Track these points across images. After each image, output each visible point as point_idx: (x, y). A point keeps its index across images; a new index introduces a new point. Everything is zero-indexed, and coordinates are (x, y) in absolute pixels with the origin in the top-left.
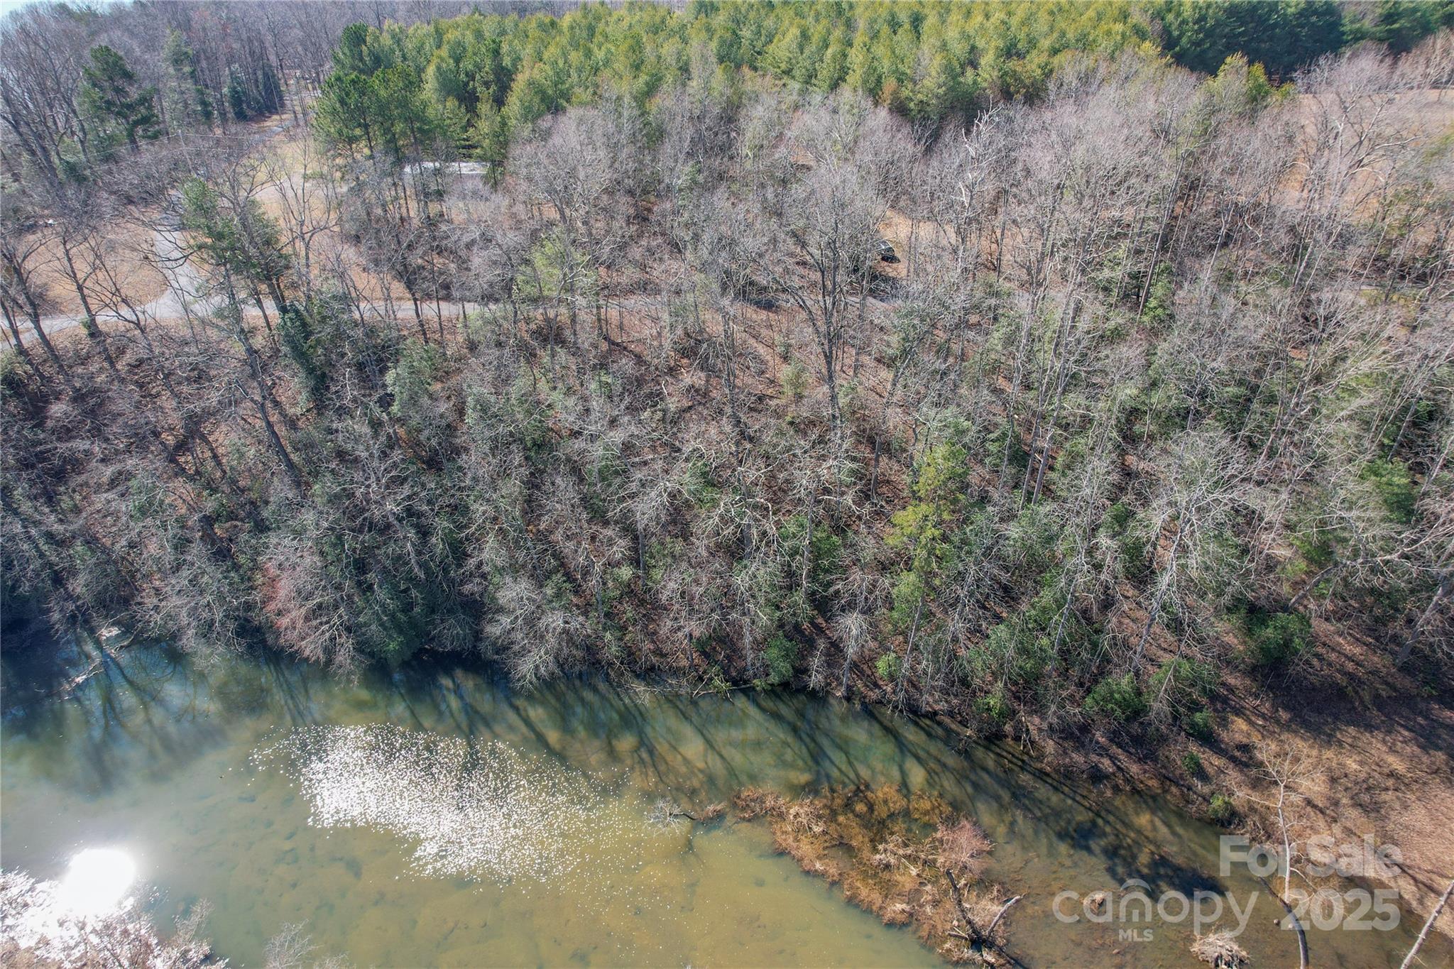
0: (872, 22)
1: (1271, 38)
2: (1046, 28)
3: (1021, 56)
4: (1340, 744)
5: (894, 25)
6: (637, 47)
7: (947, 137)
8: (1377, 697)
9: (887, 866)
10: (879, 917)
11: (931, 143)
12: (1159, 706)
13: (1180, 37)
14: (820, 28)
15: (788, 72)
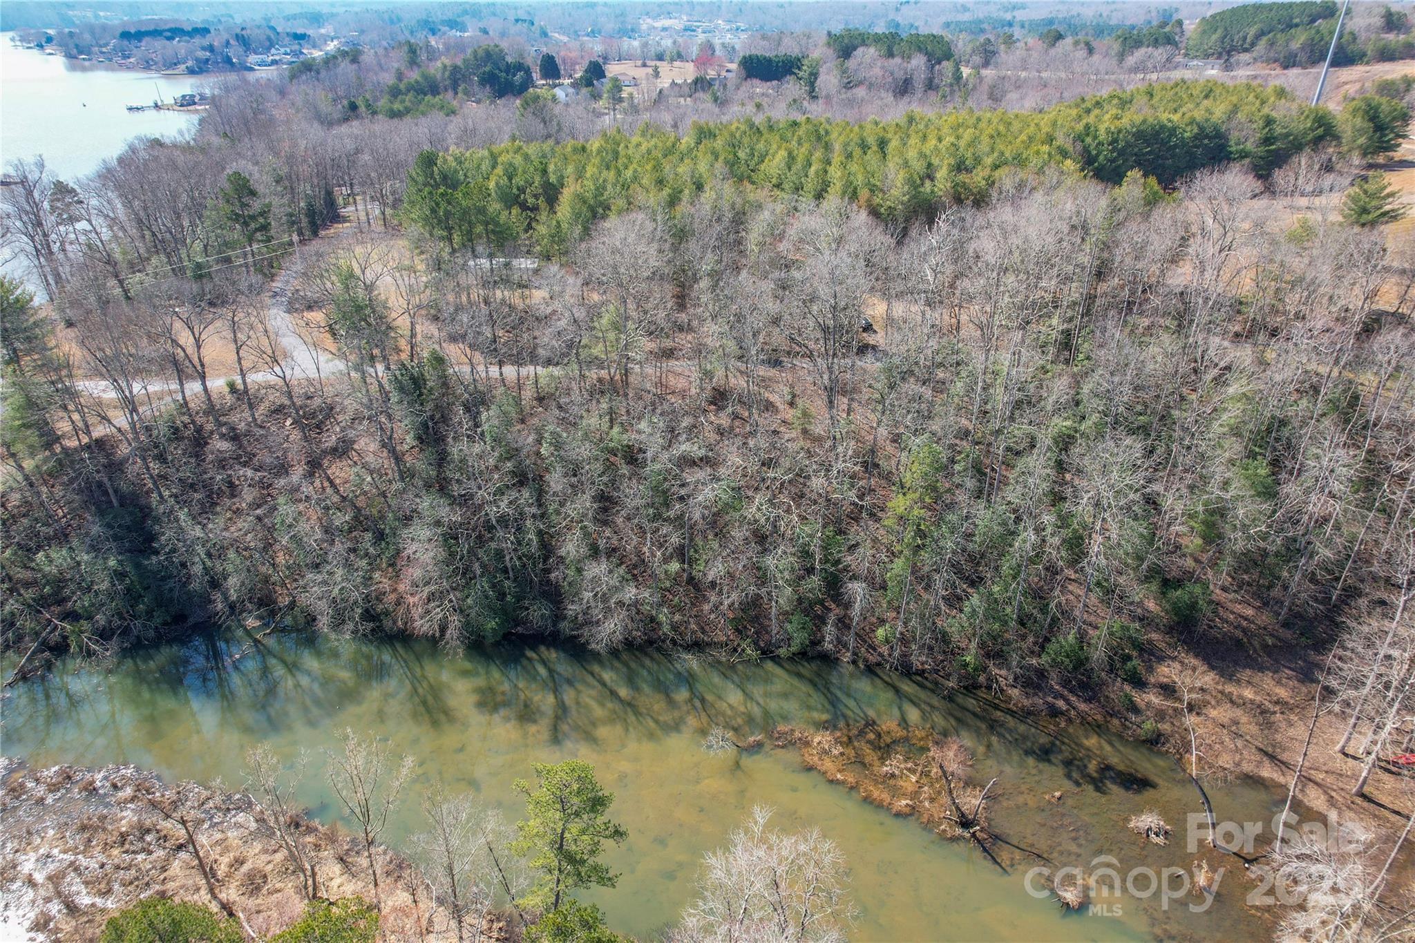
0: (846, 145)
1: (1173, 156)
2: (988, 149)
3: (968, 171)
4: (1238, 681)
5: (864, 147)
6: (657, 167)
7: (914, 233)
8: (1265, 647)
9: (893, 776)
10: (888, 809)
11: (902, 238)
12: (1098, 654)
13: (1098, 155)
14: (803, 150)
15: (778, 186)
